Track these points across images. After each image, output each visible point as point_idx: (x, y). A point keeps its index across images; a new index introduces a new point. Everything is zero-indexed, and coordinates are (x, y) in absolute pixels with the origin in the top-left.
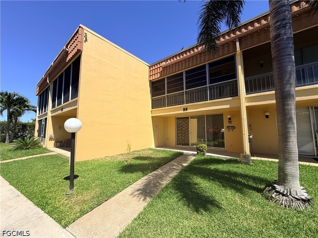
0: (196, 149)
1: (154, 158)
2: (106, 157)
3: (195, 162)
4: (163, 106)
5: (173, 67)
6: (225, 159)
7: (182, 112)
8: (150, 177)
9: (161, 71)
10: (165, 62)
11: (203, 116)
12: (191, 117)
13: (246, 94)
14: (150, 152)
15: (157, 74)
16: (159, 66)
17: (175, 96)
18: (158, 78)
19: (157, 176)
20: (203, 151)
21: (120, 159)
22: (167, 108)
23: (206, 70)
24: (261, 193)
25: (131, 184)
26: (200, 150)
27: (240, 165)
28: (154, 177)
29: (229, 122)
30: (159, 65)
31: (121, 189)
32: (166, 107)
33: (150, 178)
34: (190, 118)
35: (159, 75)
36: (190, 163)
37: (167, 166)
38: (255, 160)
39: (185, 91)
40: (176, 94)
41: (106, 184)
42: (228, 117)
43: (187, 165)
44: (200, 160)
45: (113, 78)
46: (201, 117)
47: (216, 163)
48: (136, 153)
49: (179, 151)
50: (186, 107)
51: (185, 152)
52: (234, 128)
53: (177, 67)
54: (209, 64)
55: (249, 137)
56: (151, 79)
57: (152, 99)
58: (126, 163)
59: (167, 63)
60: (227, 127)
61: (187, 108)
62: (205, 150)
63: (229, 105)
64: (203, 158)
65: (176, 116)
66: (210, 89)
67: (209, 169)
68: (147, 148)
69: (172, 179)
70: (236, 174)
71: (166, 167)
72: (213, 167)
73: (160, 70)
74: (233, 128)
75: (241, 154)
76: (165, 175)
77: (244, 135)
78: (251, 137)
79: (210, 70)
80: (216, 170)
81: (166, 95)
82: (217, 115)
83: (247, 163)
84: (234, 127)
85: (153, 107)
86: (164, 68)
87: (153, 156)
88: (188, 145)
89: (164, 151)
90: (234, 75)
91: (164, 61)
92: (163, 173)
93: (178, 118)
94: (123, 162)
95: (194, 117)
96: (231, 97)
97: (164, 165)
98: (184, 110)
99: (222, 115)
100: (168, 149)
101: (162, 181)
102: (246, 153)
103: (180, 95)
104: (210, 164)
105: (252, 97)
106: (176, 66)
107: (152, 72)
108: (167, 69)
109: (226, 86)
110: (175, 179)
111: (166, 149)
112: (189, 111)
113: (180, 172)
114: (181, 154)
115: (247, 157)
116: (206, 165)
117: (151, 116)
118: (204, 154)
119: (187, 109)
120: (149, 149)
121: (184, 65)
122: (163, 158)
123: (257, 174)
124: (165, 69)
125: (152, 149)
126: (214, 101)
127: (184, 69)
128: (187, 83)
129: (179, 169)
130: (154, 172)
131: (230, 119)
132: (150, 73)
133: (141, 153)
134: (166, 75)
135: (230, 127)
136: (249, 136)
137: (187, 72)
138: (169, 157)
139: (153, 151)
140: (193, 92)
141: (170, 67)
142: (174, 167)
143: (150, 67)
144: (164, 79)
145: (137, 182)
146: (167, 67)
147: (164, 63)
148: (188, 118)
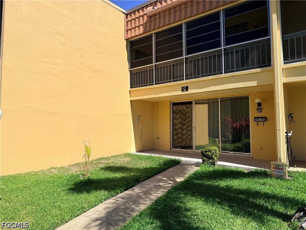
0: (201, 154)
1: (131, 170)
2: (51, 168)
3: (198, 176)
4: (148, 84)
5: (165, 16)
6: (246, 171)
7: (180, 93)
8: (117, 199)
9: (146, 23)
10: (152, 7)
11: (216, 101)
12: (197, 102)
13: (285, 63)
14: (127, 159)
15: (138, 27)
16: (141, 13)
17: (169, 65)
18: (140, 35)
19: (130, 197)
20: (211, 158)
21: (75, 171)
22: (155, 86)
23: (220, 22)
24: (288, 222)
25: (85, 210)
26: (206, 156)
27: (269, 181)
28: (125, 200)
29: (258, 109)
30: (143, 11)
31: (67, 219)
32: (153, 84)
33: (118, 202)
34: (194, 103)
35: (142, 29)
36: (188, 178)
37: (150, 181)
38: (294, 172)
39: (184, 57)
40: (170, 62)
41: (44, 210)
42: (257, 101)
43: (183, 180)
44: (205, 172)
45: (60, 34)
46: (213, 102)
47: (230, 177)
48: (102, 161)
49: (173, 157)
50: (187, 85)
51: (184, 159)
52: (266, 120)
53: (172, 15)
54: (225, 11)
55: (287, 135)
56: (129, 37)
57: (131, 71)
58: (81, 178)
59: (155, 8)
60: (255, 118)
61: (187, 87)
62: (216, 156)
63: (256, 82)
64: (211, 169)
65: (171, 100)
66: (226, 54)
67: (218, 187)
68: (121, 154)
69: (153, 203)
70: (257, 194)
71: (149, 184)
72: (223, 183)
73: (143, 20)
74: (264, 120)
75: (271, 163)
76: (143, 197)
77: (278, 131)
78: (290, 134)
79: (226, 22)
80: (228, 189)
81: (154, 64)
82: (239, 99)
83: (281, 177)
84: (265, 118)
85: (133, 85)
86: (150, 17)
87: (130, 166)
88: (191, 147)
89: (149, 158)
90: (266, 31)
91: (151, 4)
92: (141, 193)
93: (174, 104)
94: (78, 176)
95: (200, 102)
96: (259, 67)
97: (146, 181)
98: (183, 90)
99: (247, 98)
100: (157, 155)
101: (137, 206)
102: (280, 161)
103: (177, 64)
104: (221, 179)
105: (293, 67)
106: (170, 14)
107: (131, 24)
108: (155, 20)
109: (252, 49)
110: (157, 202)
111: (153, 155)
112: (190, 91)
113: (169, 192)
114: (176, 163)
115: (281, 167)
116: (214, 181)
117: (129, 99)
118: (213, 164)
119: (187, 89)
120: (125, 154)
121: (183, 11)
122: (146, 168)
123: (291, 194)
124: (153, 18)
125: (131, 154)
126: (232, 75)
127: (184, 19)
128: (188, 43)
129: (167, 187)
130: (126, 192)
131: (259, 104)
132: (127, 26)
133: (110, 162)
134: (153, 30)
135: (260, 118)
136: (286, 133)
137: (189, 25)
138: (155, 168)
139: (131, 158)
140: (198, 60)
141: (160, 16)
142: (161, 184)
143: (127, 15)
144: (151, 36)
145: (96, 207)
146: (155, 15)
147: (150, 9)
148: (191, 103)
